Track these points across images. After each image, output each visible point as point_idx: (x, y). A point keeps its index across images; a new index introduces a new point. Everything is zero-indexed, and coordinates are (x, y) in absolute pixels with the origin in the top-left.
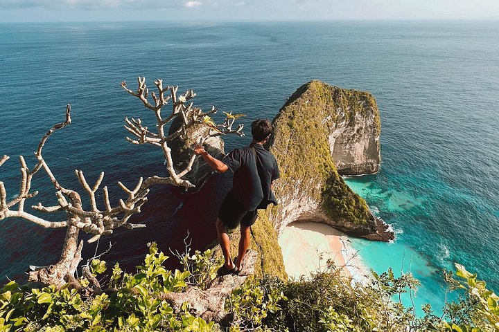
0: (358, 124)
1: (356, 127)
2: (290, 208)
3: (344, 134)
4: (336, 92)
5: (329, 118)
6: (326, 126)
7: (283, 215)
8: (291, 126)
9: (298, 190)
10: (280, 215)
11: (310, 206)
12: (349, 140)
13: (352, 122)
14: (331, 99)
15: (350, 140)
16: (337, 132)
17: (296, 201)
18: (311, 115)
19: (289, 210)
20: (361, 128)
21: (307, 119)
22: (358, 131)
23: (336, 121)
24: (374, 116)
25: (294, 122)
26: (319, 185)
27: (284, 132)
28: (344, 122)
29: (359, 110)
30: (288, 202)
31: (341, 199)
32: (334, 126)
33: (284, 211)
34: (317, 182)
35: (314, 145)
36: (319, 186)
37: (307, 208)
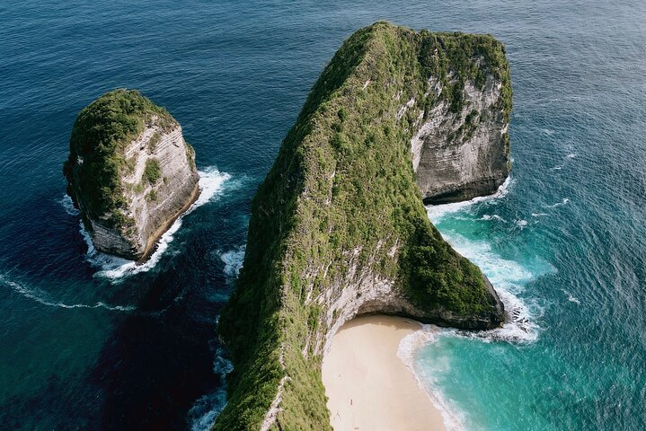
0: (469, 104)
1: (465, 113)
2: (340, 303)
3: (442, 129)
4: (425, 45)
5: (412, 102)
6: (405, 122)
7: (329, 322)
8: (336, 144)
9: (354, 267)
10: (324, 323)
11: (380, 289)
12: (450, 138)
13: (456, 102)
14: (416, 62)
15: (452, 139)
16: (427, 128)
17: (351, 288)
18: (376, 112)
19: (340, 307)
20: (474, 113)
21: (369, 123)
22: (468, 119)
23: (426, 106)
24: (499, 86)
25: (343, 136)
26: (394, 249)
27: (324, 161)
28: (441, 106)
29: (470, 78)
30: (336, 295)
31: (436, 270)
32: (422, 115)
33: (330, 313)
34: (390, 245)
35: (383, 173)
36: (393, 252)
37: (372, 295)
